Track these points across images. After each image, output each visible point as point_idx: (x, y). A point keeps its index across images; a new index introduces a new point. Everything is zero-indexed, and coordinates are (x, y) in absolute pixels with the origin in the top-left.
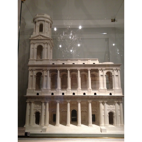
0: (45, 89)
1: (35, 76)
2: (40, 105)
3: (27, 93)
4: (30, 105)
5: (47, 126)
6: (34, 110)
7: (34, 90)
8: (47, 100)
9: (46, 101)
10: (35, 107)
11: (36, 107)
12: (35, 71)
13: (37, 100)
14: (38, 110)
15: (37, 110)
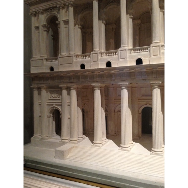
0: (65, 55)
1: (44, 26)
2: (59, 96)
3: (32, 68)
4: (40, 94)
5: (75, 144)
6: (47, 105)
7: (45, 61)
8: (72, 83)
9: (69, 85)
10: (50, 98)
11: (52, 98)
12: (42, 13)
13: (51, 83)
14: (56, 105)
15: (53, 105)
